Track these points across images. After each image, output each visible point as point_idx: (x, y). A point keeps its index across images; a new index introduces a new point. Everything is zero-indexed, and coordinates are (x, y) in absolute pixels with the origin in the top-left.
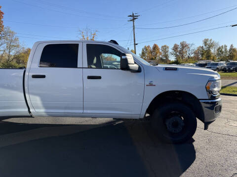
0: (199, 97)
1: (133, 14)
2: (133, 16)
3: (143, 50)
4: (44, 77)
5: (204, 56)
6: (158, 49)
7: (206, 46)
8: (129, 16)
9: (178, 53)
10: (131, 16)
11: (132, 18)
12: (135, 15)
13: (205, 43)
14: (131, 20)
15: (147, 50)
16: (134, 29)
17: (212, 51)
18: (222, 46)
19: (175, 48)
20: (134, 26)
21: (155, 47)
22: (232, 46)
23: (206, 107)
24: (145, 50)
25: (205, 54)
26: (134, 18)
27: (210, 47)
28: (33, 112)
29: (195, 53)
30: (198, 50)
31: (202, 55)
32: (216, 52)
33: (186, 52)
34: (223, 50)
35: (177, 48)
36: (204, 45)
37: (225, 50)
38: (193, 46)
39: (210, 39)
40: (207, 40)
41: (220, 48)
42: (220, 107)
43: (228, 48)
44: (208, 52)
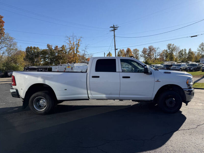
0: (183, 88)
1: (114, 26)
2: (114, 27)
3: (119, 53)
4: (98, 77)
5: (168, 58)
6: (131, 52)
7: (169, 49)
8: (111, 27)
9: (146, 55)
10: (112, 27)
11: (113, 29)
12: (115, 26)
13: (169, 47)
14: (112, 31)
15: (121, 53)
16: (114, 37)
17: (174, 53)
18: (183, 50)
19: (144, 51)
20: (114, 35)
21: (128, 51)
22: (190, 49)
23: (187, 94)
24: (120, 53)
25: (169, 56)
26: (114, 28)
27: (172, 50)
28: (91, 97)
29: (161, 55)
30: (163, 52)
31: (167, 57)
32: (178, 55)
33: (153, 54)
34: (183, 53)
35: (146, 51)
36: (167, 49)
37: (185, 53)
38: (159, 50)
39: (172, 44)
40: (170, 45)
41: (181, 51)
42: (194, 93)
43: (187, 52)
44: (171, 54)
